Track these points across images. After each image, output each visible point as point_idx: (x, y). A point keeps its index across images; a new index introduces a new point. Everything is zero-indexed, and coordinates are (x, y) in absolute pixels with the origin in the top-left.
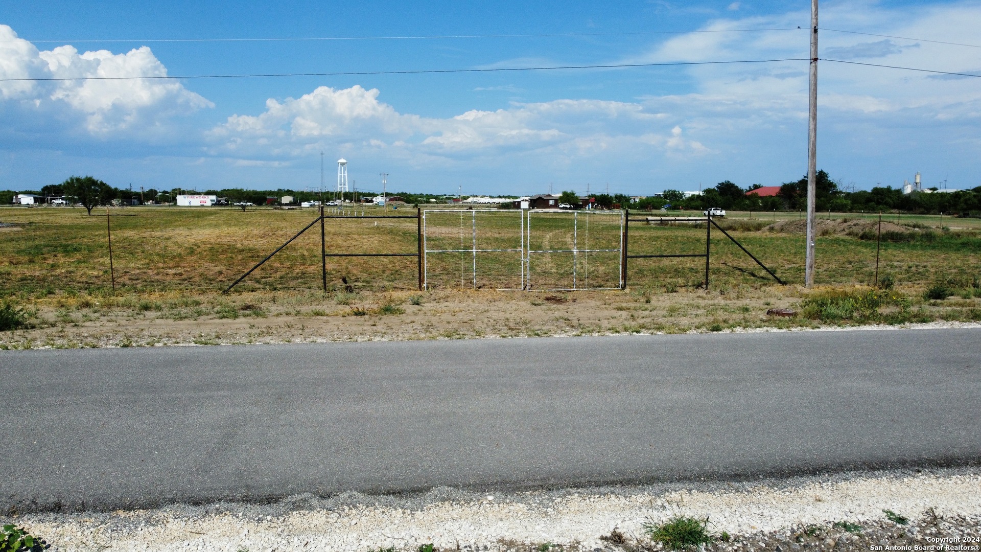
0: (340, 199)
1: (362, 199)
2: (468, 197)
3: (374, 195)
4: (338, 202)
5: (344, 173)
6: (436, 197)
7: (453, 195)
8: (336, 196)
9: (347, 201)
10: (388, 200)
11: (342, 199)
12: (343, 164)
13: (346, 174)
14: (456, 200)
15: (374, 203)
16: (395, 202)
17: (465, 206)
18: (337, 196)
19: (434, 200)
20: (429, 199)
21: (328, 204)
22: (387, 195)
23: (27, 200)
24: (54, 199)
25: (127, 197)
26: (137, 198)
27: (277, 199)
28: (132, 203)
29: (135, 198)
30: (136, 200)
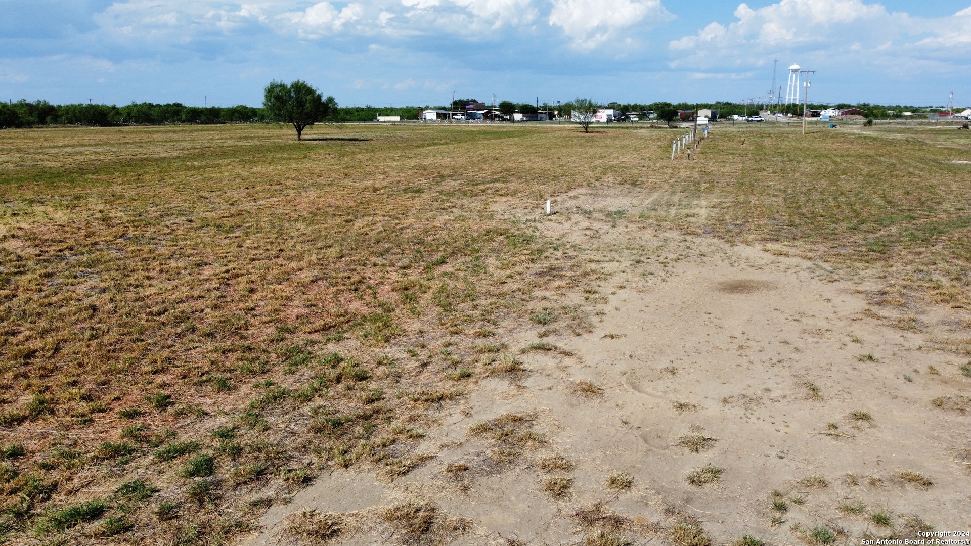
1: (807, 112)
2: (964, 110)
3: (825, 107)
5: (796, 81)
6: (914, 110)
7: (943, 107)
9: (789, 115)
10: (840, 114)
12: (795, 71)
13: (798, 83)
14: (944, 113)
15: (821, 117)
16: (849, 116)
17: (957, 123)
19: (909, 114)
20: (901, 112)
21: (750, 119)
22: (843, 107)
23: (431, 115)
24: (455, 114)
25: (530, 112)
26: (545, 113)
27: (693, 113)
28: (539, 118)
29: (542, 113)
30: (544, 115)
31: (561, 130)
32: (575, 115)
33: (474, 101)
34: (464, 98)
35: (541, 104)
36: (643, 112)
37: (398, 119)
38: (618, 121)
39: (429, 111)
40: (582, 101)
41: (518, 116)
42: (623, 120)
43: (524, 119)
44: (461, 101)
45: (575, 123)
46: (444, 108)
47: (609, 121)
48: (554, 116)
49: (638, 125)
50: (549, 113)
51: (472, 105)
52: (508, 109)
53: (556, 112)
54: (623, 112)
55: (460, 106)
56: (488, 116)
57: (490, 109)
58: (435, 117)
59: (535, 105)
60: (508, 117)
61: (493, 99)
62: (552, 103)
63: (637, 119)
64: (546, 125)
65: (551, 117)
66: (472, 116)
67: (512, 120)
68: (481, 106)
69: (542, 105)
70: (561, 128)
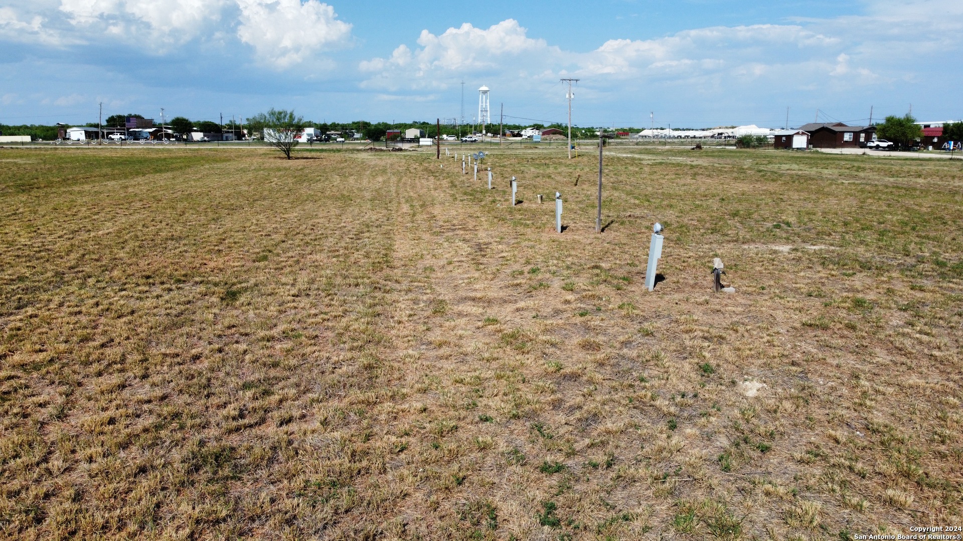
0: (481, 132)
1: (508, 132)
3: (525, 128)
4: (477, 137)
5: (486, 103)
8: (475, 129)
9: (489, 134)
10: (541, 133)
11: (484, 132)
12: (485, 92)
13: (488, 104)
15: (524, 137)
16: (552, 136)
18: (477, 129)
21: (464, 139)
22: (537, 127)
23: (77, 135)
24: (112, 133)
25: (213, 131)
26: (232, 132)
27: (401, 133)
28: (224, 138)
29: (228, 132)
30: (230, 135)
31: (251, 155)
32: (270, 134)
33: (138, 117)
34: (125, 114)
35: (225, 122)
36: (346, 131)
37: (28, 139)
38: (320, 140)
39: (75, 129)
40: (280, 113)
41: (197, 136)
42: (326, 140)
43: (206, 138)
44: (120, 117)
45: (271, 144)
46: (97, 126)
47: (310, 141)
48: (244, 135)
49: (345, 147)
50: (237, 132)
51: (133, 121)
52: (182, 127)
53: (245, 131)
54: (324, 132)
55: (118, 123)
56: (157, 136)
57: (160, 128)
58: (82, 137)
59: (217, 122)
60: (185, 137)
61: (163, 115)
62: (241, 121)
63: (343, 139)
64: (231, 147)
65: (240, 136)
66: (136, 137)
67: (189, 141)
68: (149, 124)
69: (228, 122)
70: (252, 151)
